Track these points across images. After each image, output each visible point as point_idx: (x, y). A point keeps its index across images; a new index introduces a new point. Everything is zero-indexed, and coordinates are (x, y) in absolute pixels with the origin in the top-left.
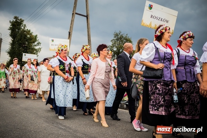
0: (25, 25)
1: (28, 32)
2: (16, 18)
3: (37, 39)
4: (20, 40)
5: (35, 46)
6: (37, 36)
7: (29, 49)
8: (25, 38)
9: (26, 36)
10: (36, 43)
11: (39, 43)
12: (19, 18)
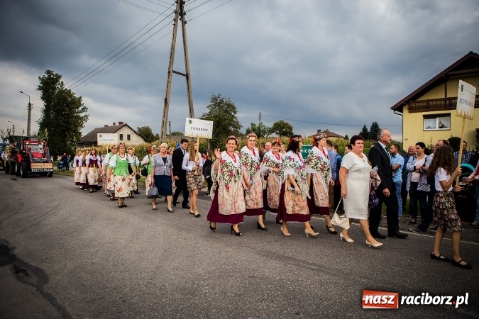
0: (62, 83)
1: (69, 93)
2: (48, 72)
3: (82, 103)
4: (58, 104)
5: (80, 112)
6: (81, 98)
7: (72, 117)
8: (64, 102)
9: (66, 99)
10: (80, 109)
11: (84, 108)
12: (54, 73)
